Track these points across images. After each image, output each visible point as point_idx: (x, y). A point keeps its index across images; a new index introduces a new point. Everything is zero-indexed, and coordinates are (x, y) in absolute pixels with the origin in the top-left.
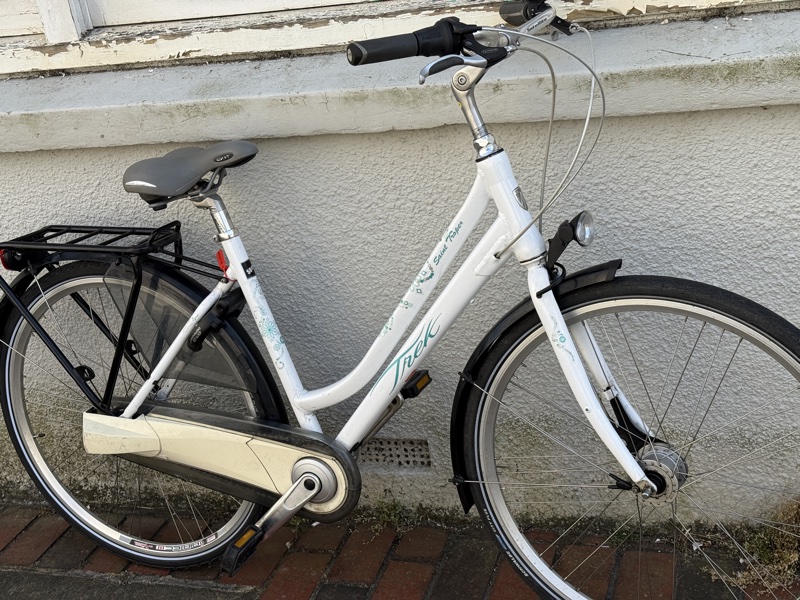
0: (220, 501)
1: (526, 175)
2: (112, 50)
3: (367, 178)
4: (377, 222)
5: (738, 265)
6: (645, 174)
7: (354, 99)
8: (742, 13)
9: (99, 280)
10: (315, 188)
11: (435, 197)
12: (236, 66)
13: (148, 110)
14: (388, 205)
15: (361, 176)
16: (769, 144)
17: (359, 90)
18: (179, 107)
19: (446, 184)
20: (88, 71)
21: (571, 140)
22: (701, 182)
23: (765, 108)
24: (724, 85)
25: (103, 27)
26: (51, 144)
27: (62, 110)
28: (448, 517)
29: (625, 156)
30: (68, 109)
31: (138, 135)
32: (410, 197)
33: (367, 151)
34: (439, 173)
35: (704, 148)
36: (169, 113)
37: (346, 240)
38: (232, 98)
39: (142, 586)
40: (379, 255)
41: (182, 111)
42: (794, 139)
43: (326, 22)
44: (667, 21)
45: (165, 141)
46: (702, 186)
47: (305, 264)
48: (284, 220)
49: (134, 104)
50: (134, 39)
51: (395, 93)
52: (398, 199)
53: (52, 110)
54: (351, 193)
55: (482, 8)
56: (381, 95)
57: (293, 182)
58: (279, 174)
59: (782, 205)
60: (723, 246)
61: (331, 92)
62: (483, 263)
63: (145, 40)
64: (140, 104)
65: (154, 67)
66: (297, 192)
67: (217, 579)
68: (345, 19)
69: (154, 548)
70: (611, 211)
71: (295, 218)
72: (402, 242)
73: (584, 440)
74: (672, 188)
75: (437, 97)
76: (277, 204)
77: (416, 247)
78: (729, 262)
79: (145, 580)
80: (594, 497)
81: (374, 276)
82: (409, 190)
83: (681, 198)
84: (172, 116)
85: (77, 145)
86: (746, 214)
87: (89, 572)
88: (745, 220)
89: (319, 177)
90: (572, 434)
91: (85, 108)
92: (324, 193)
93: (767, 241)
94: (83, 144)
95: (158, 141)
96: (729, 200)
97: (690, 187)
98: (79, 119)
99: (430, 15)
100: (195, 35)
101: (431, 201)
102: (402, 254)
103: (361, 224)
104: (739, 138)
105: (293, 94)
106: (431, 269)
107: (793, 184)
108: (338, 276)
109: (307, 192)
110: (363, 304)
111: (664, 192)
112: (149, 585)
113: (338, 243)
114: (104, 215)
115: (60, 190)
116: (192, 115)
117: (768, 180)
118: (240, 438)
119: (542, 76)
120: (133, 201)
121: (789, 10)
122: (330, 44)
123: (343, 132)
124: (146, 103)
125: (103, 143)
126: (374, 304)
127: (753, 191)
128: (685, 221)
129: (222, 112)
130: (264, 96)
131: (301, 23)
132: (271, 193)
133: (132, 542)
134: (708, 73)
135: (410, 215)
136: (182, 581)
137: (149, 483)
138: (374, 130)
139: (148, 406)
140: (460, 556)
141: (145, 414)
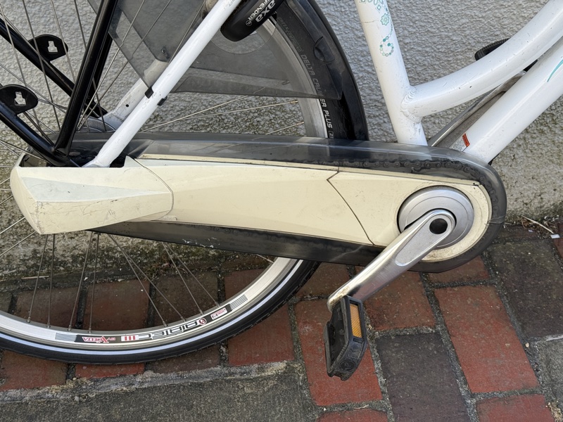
39: (116, 397)
67: (223, 361)
69: (118, 340)
79: (115, 386)
87: (13, 393)
112: (126, 393)
133: (79, 339)
136: (173, 375)
139: (138, 144)
140: (511, 267)
141: (134, 157)
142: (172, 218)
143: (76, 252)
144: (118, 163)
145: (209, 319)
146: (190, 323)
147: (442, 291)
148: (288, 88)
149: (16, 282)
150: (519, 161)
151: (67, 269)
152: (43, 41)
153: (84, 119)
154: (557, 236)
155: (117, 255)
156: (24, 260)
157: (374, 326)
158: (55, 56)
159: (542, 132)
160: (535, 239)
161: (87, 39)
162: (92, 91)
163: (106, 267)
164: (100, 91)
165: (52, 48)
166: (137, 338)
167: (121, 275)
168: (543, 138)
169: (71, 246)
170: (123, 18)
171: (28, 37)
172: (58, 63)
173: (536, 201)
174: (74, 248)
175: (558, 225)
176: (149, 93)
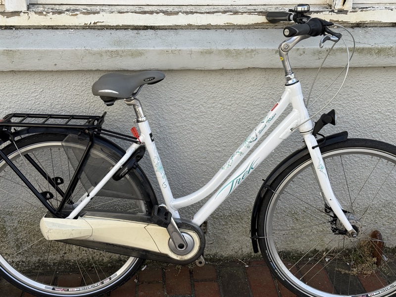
0: (85, 263)
1: (278, 93)
2: (48, 18)
3: (200, 92)
4: (201, 114)
5: (363, 134)
6: (331, 94)
7: (206, 53)
8: (366, 26)
9: (59, 144)
10: (171, 96)
11: (233, 102)
12: (124, 32)
13: (87, 52)
14: (208, 106)
15: (197, 91)
16: (383, 83)
17: (209, 48)
18: (106, 52)
19: (239, 96)
20: (29, 28)
21: (302, 77)
22: (354, 98)
23: (384, 67)
24: (375, 57)
25: (35, 4)
26: (21, 67)
27: (31, 49)
28: (212, 258)
29: (324, 86)
30: (36, 49)
31: (78, 65)
32: (220, 102)
33: (202, 78)
34: (237, 91)
35: (357, 83)
36: (100, 54)
37: (183, 123)
38: (139, 49)
40: (199, 130)
41: (109, 54)
42: (393, 81)
43: (177, 13)
44: (336, 27)
45: (95, 69)
46: (354, 100)
47: (158, 135)
48: (151, 112)
49: (80, 48)
50: (64, 13)
51: (228, 51)
52: (214, 103)
53: (25, 49)
54: (190, 100)
55: (256, 13)
56: (220, 52)
57: (160, 93)
58: (153, 89)
59: (384, 109)
60: (358, 126)
61: (194, 48)
62: (284, 133)
63: (71, 14)
64: (83, 48)
65: (72, 29)
66: (161, 98)
68: (187, 13)
69: (68, 290)
70: (313, 110)
71: (157, 111)
72: (212, 124)
73: (283, 216)
74: (341, 100)
75: (248, 54)
76: (148, 104)
77: (219, 126)
78: (359, 133)
80: (283, 242)
81: (194, 141)
82: (220, 99)
83: (344, 105)
84: (101, 55)
85: (38, 69)
86: (370, 112)
88: (369, 115)
89: (174, 91)
90: (279, 213)
91: (48, 49)
92: (176, 99)
93: (376, 124)
94: (42, 68)
95: (90, 69)
96: (364, 106)
97: (349, 100)
98: (42, 55)
99: (231, 15)
100: (102, 13)
101: (230, 104)
102: (211, 130)
103: (192, 115)
104: (372, 80)
105: (173, 48)
106: (257, 136)
107: (390, 100)
108: (175, 141)
109: (166, 98)
110: (186, 155)
111: (338, 102)
113: (178, 124)
114: (42, 108)
115: (15, 94)
116: (114, 56)
117: (380, 98)
118: (141, 225)
119: (299, 47)
120: (62, 101)
121: (385, 27)
122: (177, 24)
123: (196, 69)
124: (87, 48)
125: (55, 69)
126: (192, 155)
127: (374, 103)
128: (344, 115)
129: (132, 56)
130: (157, 48)
131: (163, 13)
132: (146, 98)
133: (53, 289)
134: (369, 51)
135: (218, 111)
137: (42, 257)
138: (213, 68)
139: (83, 212)
140: (226, 276)
141: (81, 216)
142: (91, 239)
143: (55, 261)
144: (76, 218)
145: (103, 283)
146: (96, 285)
147: (197, 283)
148: (134, 196)
149: (30, 273)
150: (231, 233)
151: (51, 269)
152: (57, 178)
153: (66, 205)
154: (248, 266)
155: (71, 264)
156: (34, 263)
157: (168, 293)
158: (59, 184)
159: (238, 222)
160: (239, 267)
161: (71, 179)
162: (70, 195)
163: (66, 269)
164: (73, 195)
165: (59, 181)
166: (75, 290)
167: (71, 272)
168: (239, 225)
169: (53, 258)
170: (83, 172)
171: (52, 177)
172: (60, 186)
173: (240, 251)
174: (55, 259)
175: (249, 262)
176: (88, 196)
